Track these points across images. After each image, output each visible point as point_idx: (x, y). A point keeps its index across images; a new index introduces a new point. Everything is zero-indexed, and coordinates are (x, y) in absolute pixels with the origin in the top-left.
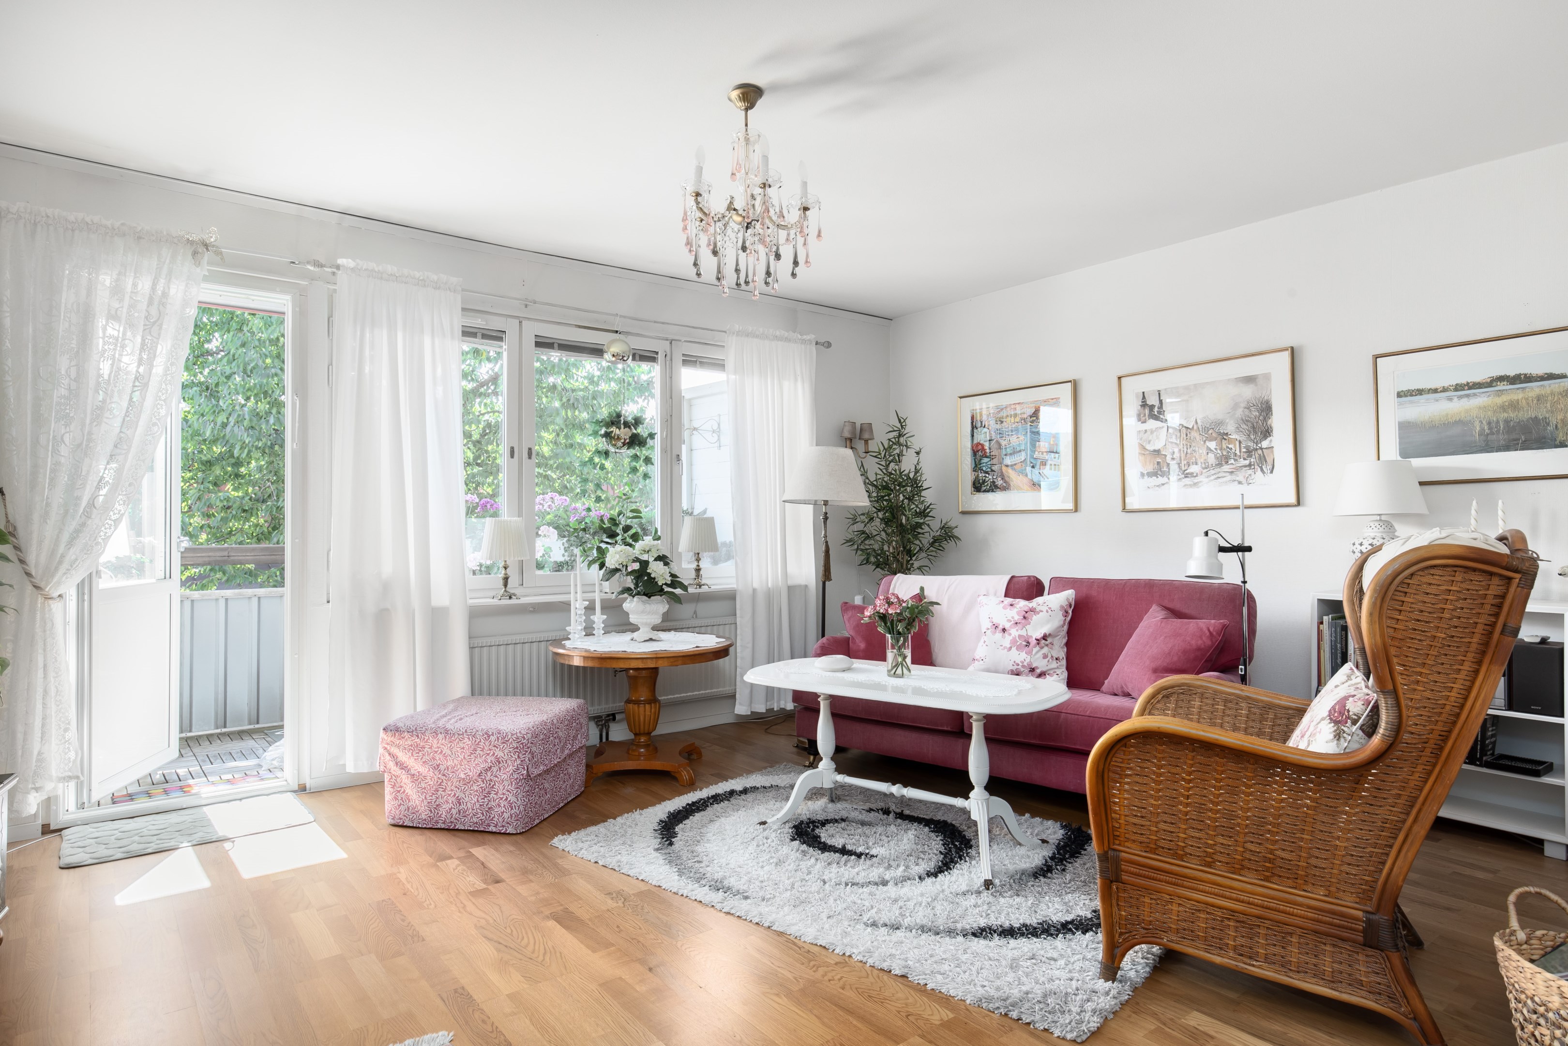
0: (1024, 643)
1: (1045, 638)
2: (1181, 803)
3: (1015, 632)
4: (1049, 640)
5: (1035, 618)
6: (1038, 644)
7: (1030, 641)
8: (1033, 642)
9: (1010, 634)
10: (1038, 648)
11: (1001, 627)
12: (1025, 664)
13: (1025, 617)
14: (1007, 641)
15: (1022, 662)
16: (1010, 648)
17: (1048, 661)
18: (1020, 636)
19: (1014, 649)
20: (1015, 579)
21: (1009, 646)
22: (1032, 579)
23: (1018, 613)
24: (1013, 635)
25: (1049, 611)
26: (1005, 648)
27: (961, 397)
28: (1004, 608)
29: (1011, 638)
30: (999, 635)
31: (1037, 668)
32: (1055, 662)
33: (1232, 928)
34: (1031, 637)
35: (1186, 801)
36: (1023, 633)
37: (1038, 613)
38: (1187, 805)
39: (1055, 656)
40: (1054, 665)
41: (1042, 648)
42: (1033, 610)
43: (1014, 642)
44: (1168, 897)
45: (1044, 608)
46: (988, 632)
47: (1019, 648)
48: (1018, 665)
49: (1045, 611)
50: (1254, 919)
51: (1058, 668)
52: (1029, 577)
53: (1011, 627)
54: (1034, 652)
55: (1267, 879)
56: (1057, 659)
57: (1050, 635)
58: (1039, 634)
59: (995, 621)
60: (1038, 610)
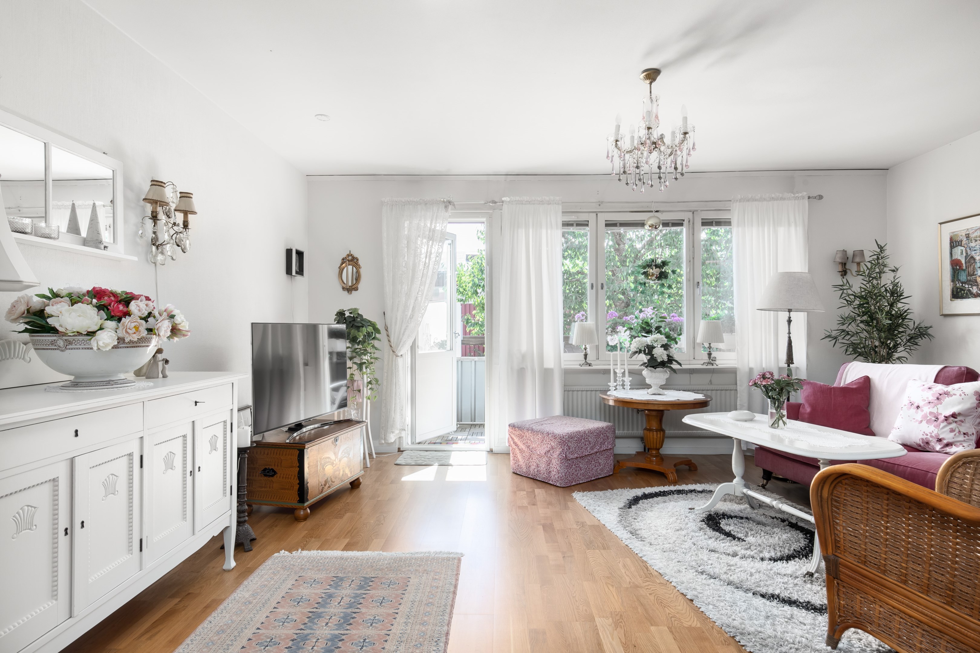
0: (934, 419)
1: (954, 416)
3: (927, 409)
4: (959, 418)
5: (947, 399)
6: (946, 420)
7: (939, 417)
8: (942, 418)
9: (922, 411)
10: (945, 423)
11: (916, 405)
12: (933, 435)
13: (938, 399)
14: (919, 415)
15: (931, 434)
16: (921, 421)
17: (955, 435)
18: (931, 413)
19: (924, 422)
20: (947, 369)
21: (920, 419)
22: (963, 369)
23: (933, 395)
24: (925, 412)
25: (963, 395)
26: (917, 421)
27: (941, 224)
28: (923, 390)
29: (923, 413)
30: (913, 410)
31: (944, 439)
32: (963, 436)
33: (919, 634)
34: (941, 414)
36: (934, 410)
37: (951, 396)
39: (963, 430)
40: (961, 438)
41: (950, 424)
42: (947, 394)
43: (925, 417)
44: (872, 598)
45: (958, 393)
46: (905, 408)
47: (928, 422)
48: (927, 435)
49: (958, 395)
51: (964, 441)
52: (960, 368)
53: (924, 405)
54: (941, 426)
55: (948, 603)
56: (964, 434)
57: (959, 414)
58: (948, 413)
59: (912, 400)
60: (951, 393)
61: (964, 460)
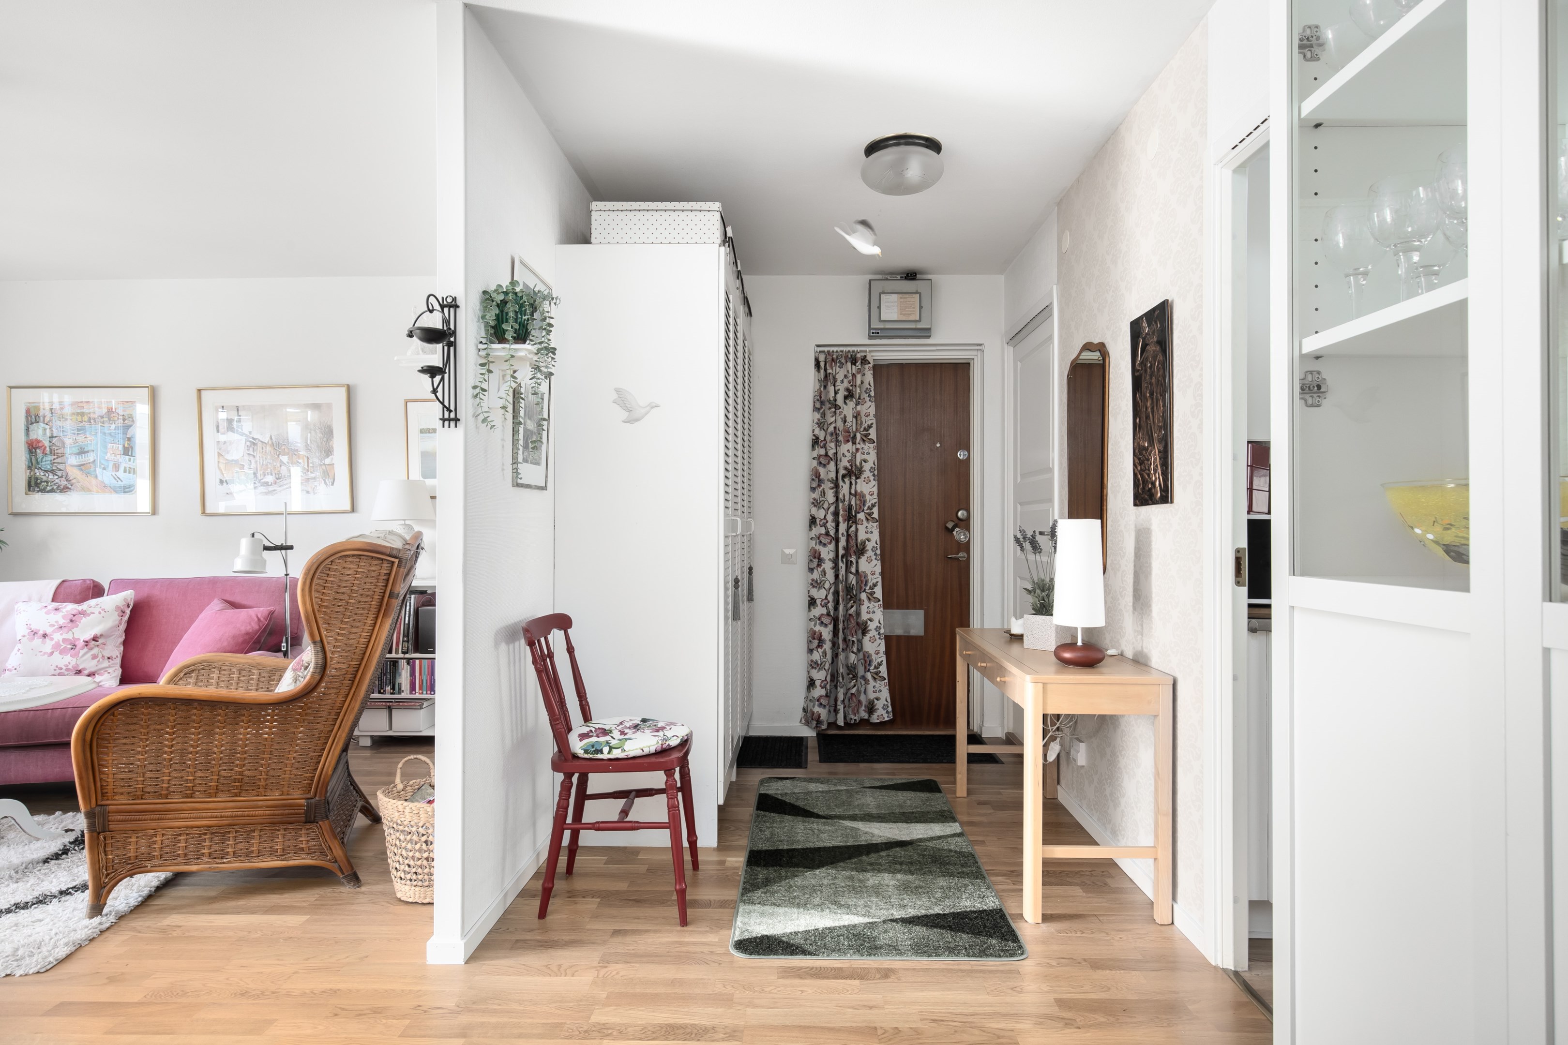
0: (69, 646)
1: (95, 639)
2: (165, 753)
3: (58, 637)
4: (101, 641)
5: (84, 620)
6: (86, 645)
7: (76, 643)
8: (81, 643)
9: (52, 639)
10: (86, 649)
11: (41, 632)
12: (70, 667)
13: (71, 621)
14: (48, 646)
15: (67, 666)
16: (52, 653)
17: (99, 661)
18: (64, 640)
19: (56, 654)
20: (66, 584)
21: (49, 651)
22: (88, 582)
23: (64, 617)
24: (56, 640)
25: (103, 612)
26: (45, 653)
27: (11, 387)
28: (47, 613)
29: (53, 642)
30: (38, 641)
31: (84, 669)
32: (107, 661)
33: (208, 840)
34: (79, 639)
35: (170, 750)
36: (69, 636)
37: (89, 615)
38: (172, 753)
39: (107, 655)
40: (106, 664)
41: (91, 649)
42: (83, 613)
43: (57, 646)
44: (153, 831)
45: (96, 610)
46: (24, 640)
47: (63, 652)
48: (61, 669)
49: (97, 613)
50: (225, 828)
51: (109, 667)
52: (84, 580)
53: (54, 632)
54: (81, 654)
55: (236, 795)
56: (109, 658)
57: (101, 635)
58: (88, 636)
59: (33, 627)
60: (88, 612)
61: (186, 670)
